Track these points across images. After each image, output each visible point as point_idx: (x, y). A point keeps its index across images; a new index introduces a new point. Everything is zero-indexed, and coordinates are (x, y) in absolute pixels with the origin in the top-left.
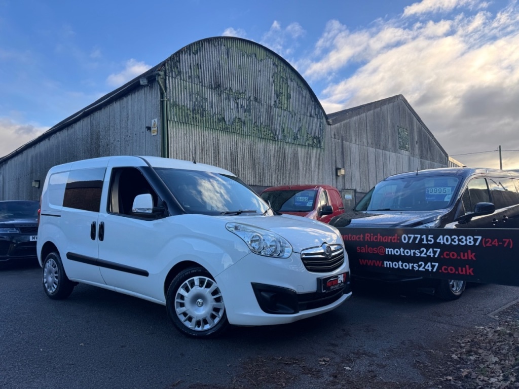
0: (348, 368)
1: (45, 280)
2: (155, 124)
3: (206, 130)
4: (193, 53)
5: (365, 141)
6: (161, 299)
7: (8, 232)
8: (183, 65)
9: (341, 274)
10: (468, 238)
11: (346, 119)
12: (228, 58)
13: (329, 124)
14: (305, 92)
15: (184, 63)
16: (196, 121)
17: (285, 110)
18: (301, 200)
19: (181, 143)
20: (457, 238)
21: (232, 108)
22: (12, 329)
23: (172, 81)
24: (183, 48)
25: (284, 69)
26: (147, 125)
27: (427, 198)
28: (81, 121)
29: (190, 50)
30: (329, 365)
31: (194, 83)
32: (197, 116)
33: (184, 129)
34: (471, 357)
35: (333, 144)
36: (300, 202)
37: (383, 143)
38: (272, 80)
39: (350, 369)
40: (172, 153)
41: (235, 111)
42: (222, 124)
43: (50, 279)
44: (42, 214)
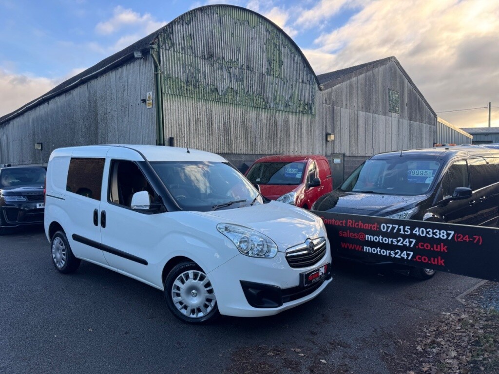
0: (323, 361)
1: (54, 256)
2: (149, 97)
3: (199, 101)
4: (186, 23)
5: (356, 105)
6: (159, 285)
7: (16, 200)
8: (176, 37)
9: (322, 267)
10: (442, 232)
11: (338, 84)
12: (221, 26)
13: (320, 90)
14: (297, 58)
15: (177, 34)
16: (190, 93)
17: (277, 77)
18: (290, 172)
19: (176, 115)
20: (431, 231)
21: (224, 77)
22: (28, 310)
23: (166, 54)
24: (175, 19)
25: (277, 35)
26: (142, 98)
27: (409, 179)
28: (79, 88)
29: (183, 20)
30: (307, 357)
31: (188, 55)
32: (190, 88)
33: (178, 101)
34: (434, 350)
35: (324, 111)
36: (289, 174)
37: (373, 107)
38: (264, 47)
39: (326, 362)
40: (167, 126)
41: (227, 81)
42: (215, 94)
43: (58, 256)
44: (47, 195)
